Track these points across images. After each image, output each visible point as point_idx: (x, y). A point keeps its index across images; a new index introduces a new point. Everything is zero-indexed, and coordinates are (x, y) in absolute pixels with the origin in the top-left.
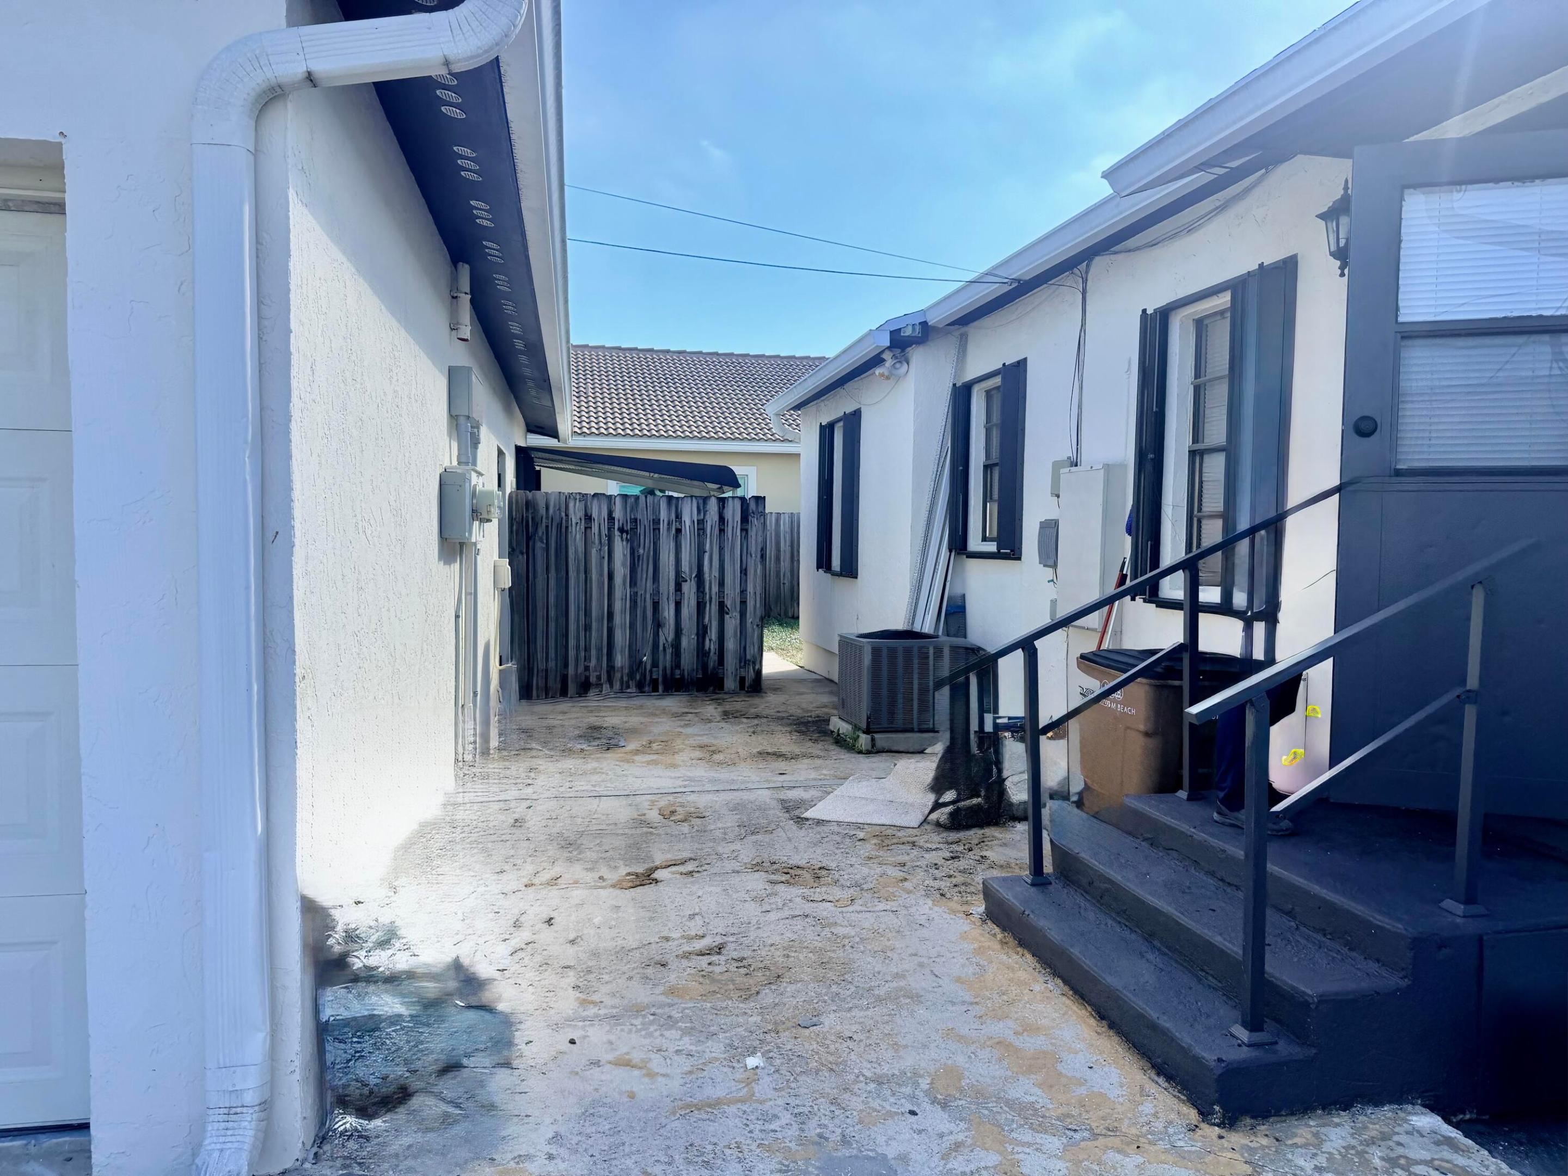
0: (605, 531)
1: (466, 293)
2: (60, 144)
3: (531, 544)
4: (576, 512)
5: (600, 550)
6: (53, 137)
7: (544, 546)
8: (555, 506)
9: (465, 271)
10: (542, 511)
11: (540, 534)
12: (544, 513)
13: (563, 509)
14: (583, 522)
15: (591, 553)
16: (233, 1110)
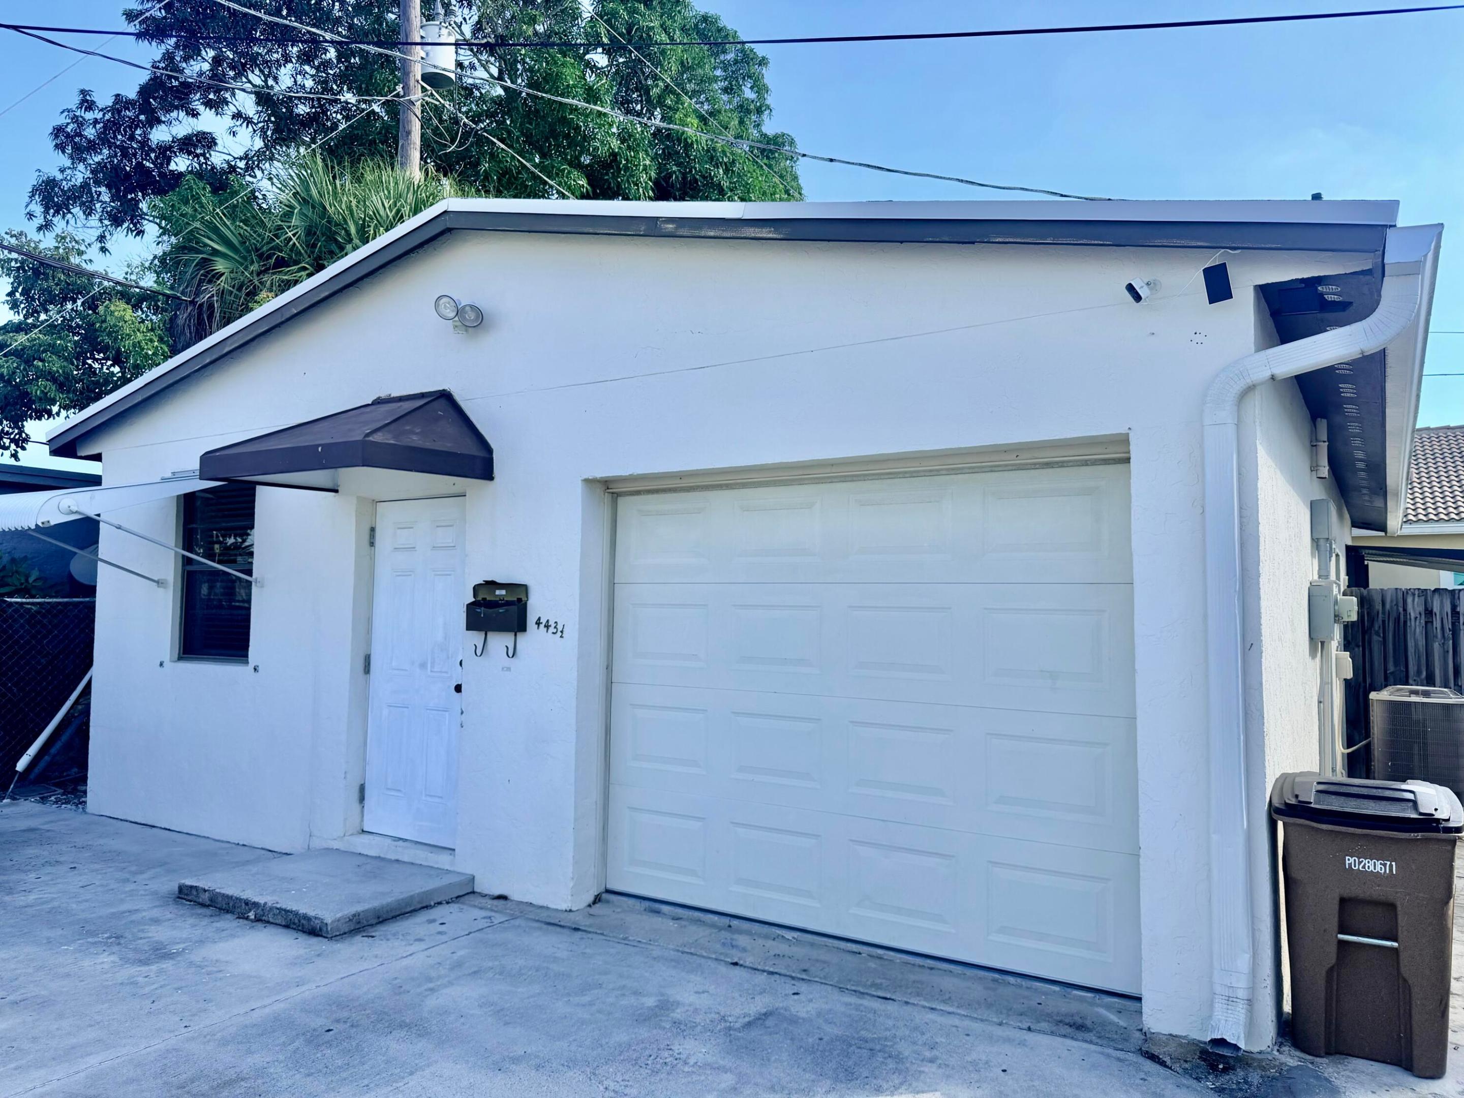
0: (1448, 625)
1: (1324, 442)
2: (1128, 434)
3: (1367, 637)
4: (1415, 608)
5: (1443, 644)
6: (1123, 430)
7: (1381, 639)
8: (1392, 601)
9: (1323, 425)
10: (1379, 607)
11: (1376, 628)
12: (1380, 608)
13: (1401, 604)
14: (1423, 616)
15: (1432, 646)
16: (1231, 999)
